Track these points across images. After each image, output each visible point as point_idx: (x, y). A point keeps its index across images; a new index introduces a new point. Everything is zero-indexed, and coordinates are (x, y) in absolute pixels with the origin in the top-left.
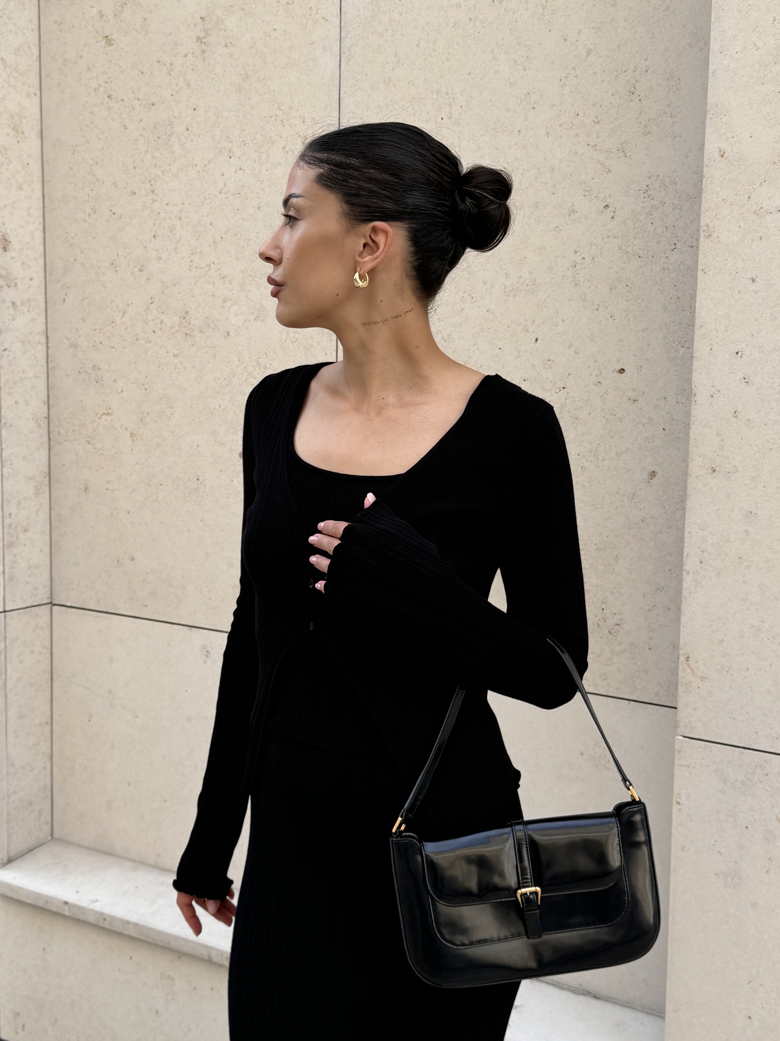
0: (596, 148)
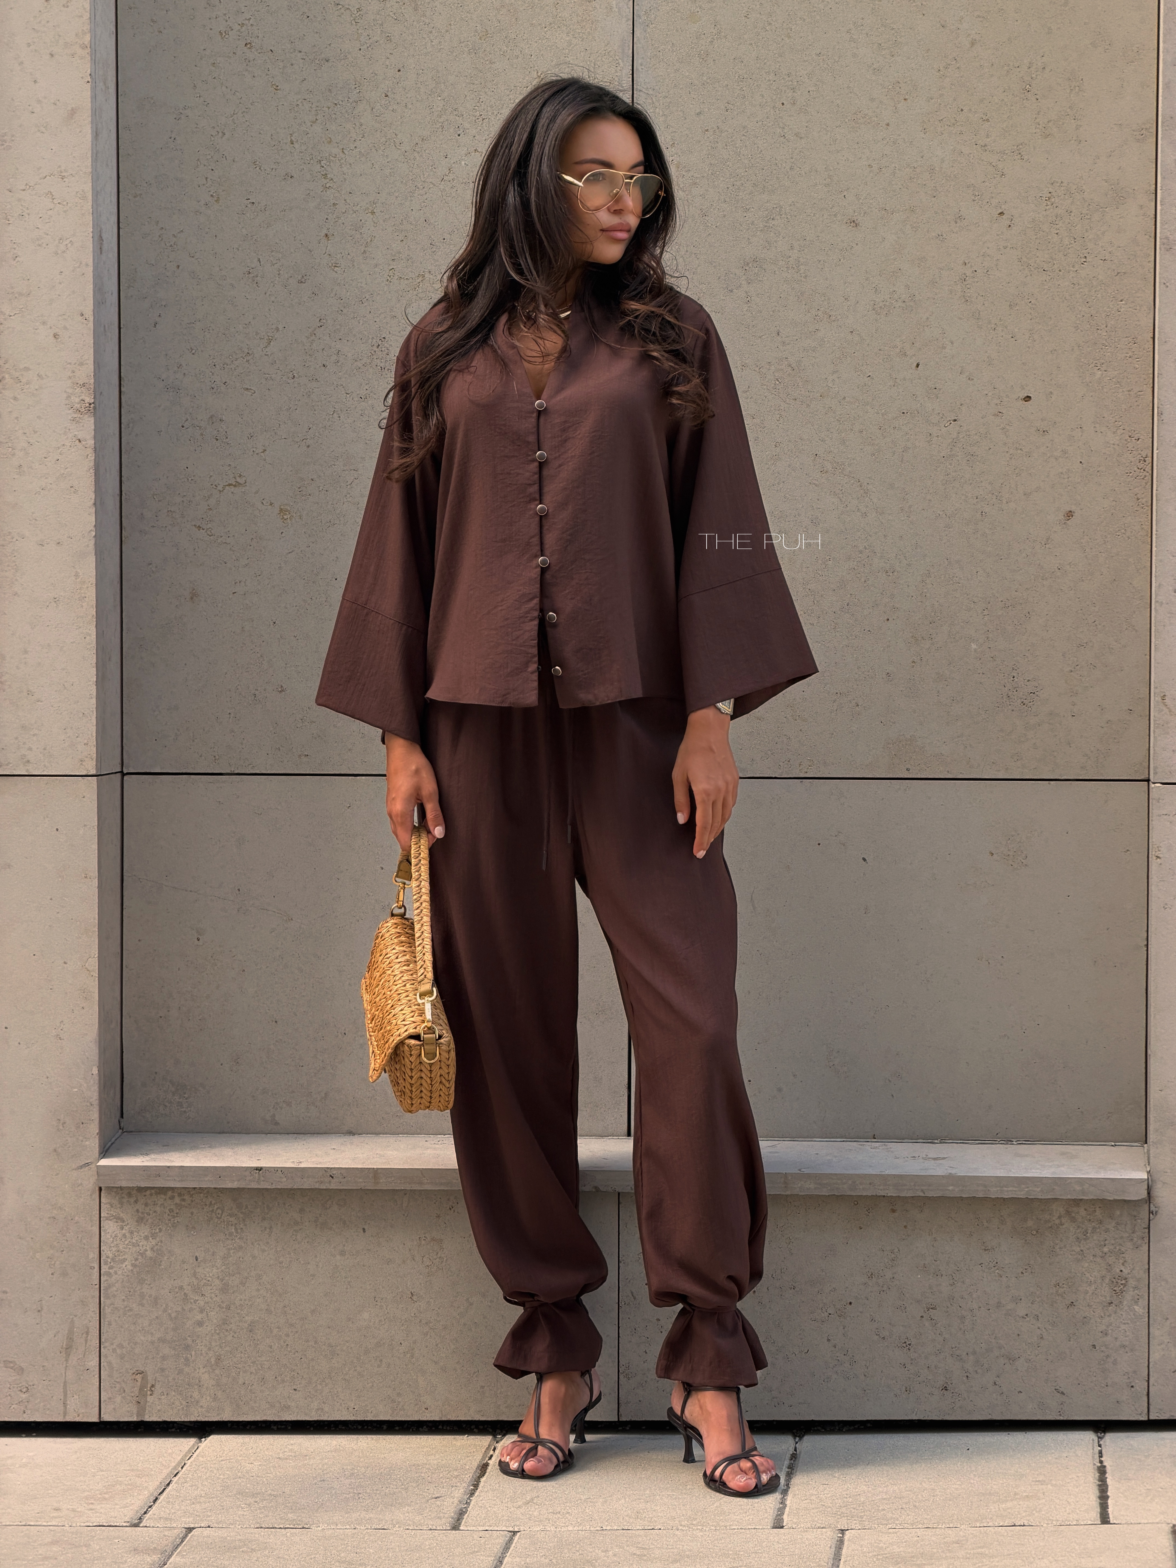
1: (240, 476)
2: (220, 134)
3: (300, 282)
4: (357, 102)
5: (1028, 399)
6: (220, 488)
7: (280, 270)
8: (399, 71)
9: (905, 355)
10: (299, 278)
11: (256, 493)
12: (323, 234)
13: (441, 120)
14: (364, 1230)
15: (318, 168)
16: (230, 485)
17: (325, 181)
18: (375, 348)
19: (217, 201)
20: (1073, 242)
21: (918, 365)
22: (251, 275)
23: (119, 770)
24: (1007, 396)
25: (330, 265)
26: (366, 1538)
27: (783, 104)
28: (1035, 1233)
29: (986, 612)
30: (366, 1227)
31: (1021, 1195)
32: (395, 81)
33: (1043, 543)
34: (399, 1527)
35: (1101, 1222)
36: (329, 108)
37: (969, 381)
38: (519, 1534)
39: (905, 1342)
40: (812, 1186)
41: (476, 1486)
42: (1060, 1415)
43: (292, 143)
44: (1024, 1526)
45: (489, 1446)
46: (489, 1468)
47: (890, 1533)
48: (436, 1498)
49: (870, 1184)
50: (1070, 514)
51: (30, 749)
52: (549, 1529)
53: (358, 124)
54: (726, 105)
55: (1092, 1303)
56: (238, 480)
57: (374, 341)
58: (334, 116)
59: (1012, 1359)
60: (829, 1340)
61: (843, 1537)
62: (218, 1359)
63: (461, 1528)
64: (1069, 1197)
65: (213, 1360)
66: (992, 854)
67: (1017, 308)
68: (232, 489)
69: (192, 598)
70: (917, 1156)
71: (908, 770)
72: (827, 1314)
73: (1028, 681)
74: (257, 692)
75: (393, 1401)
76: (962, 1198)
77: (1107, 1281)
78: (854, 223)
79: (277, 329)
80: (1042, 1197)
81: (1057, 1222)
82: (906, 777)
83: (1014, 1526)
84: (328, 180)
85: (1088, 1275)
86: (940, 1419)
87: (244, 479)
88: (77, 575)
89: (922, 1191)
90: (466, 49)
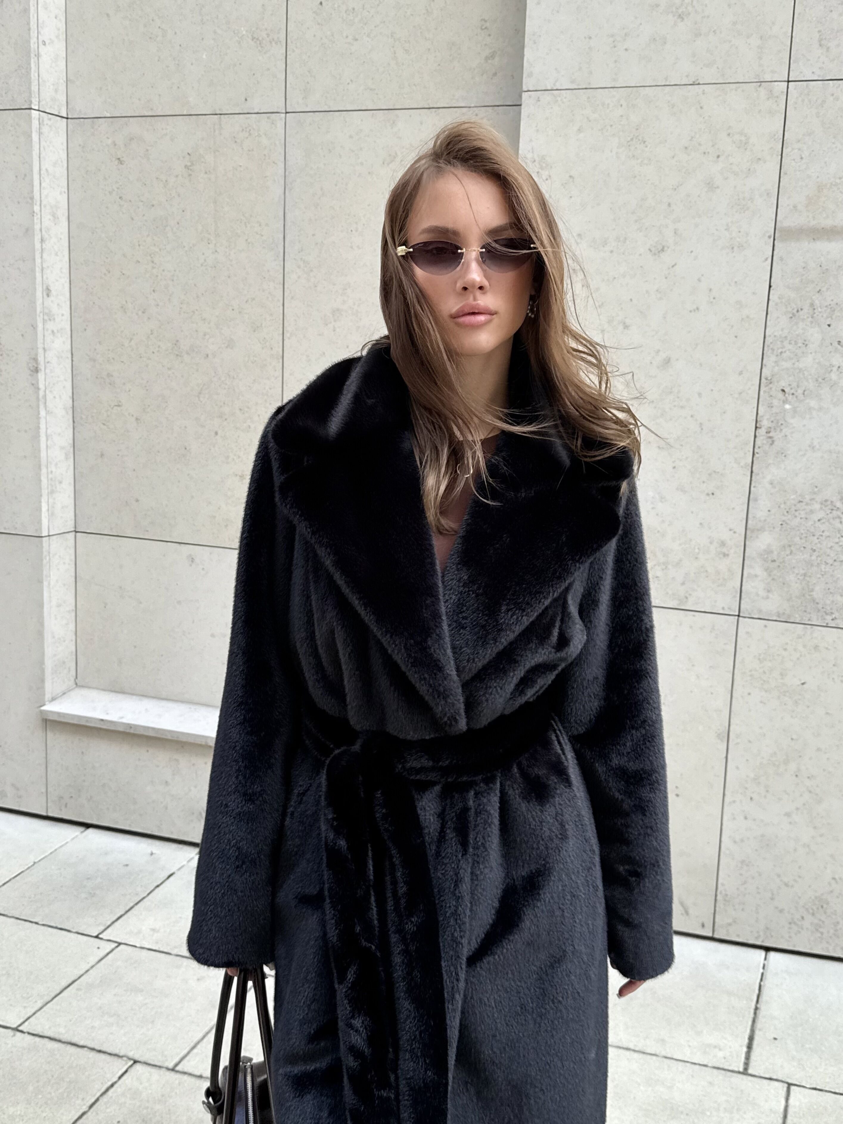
2: (110, 241)
3: (143, 312)
4: (166, 226)
6: (112, 407)
7: (135, 306)
8: (183, 211)
11: (127, 410)
15: (149, 258)
16: (116, 406)
18: (174, 345)
19: (109, 272)
22: (123, 308)
23: (74, 530)
25: (155, 305)
32: (182, 216)
43: (139, 246)
53: (166, 237)
56: (119, 403)
57: (174, 342)
58: (156, 233)
68: (116, 408)
74: (128, 501)
79: (134, 334)
84: (154, 264)
87: (122, 403)
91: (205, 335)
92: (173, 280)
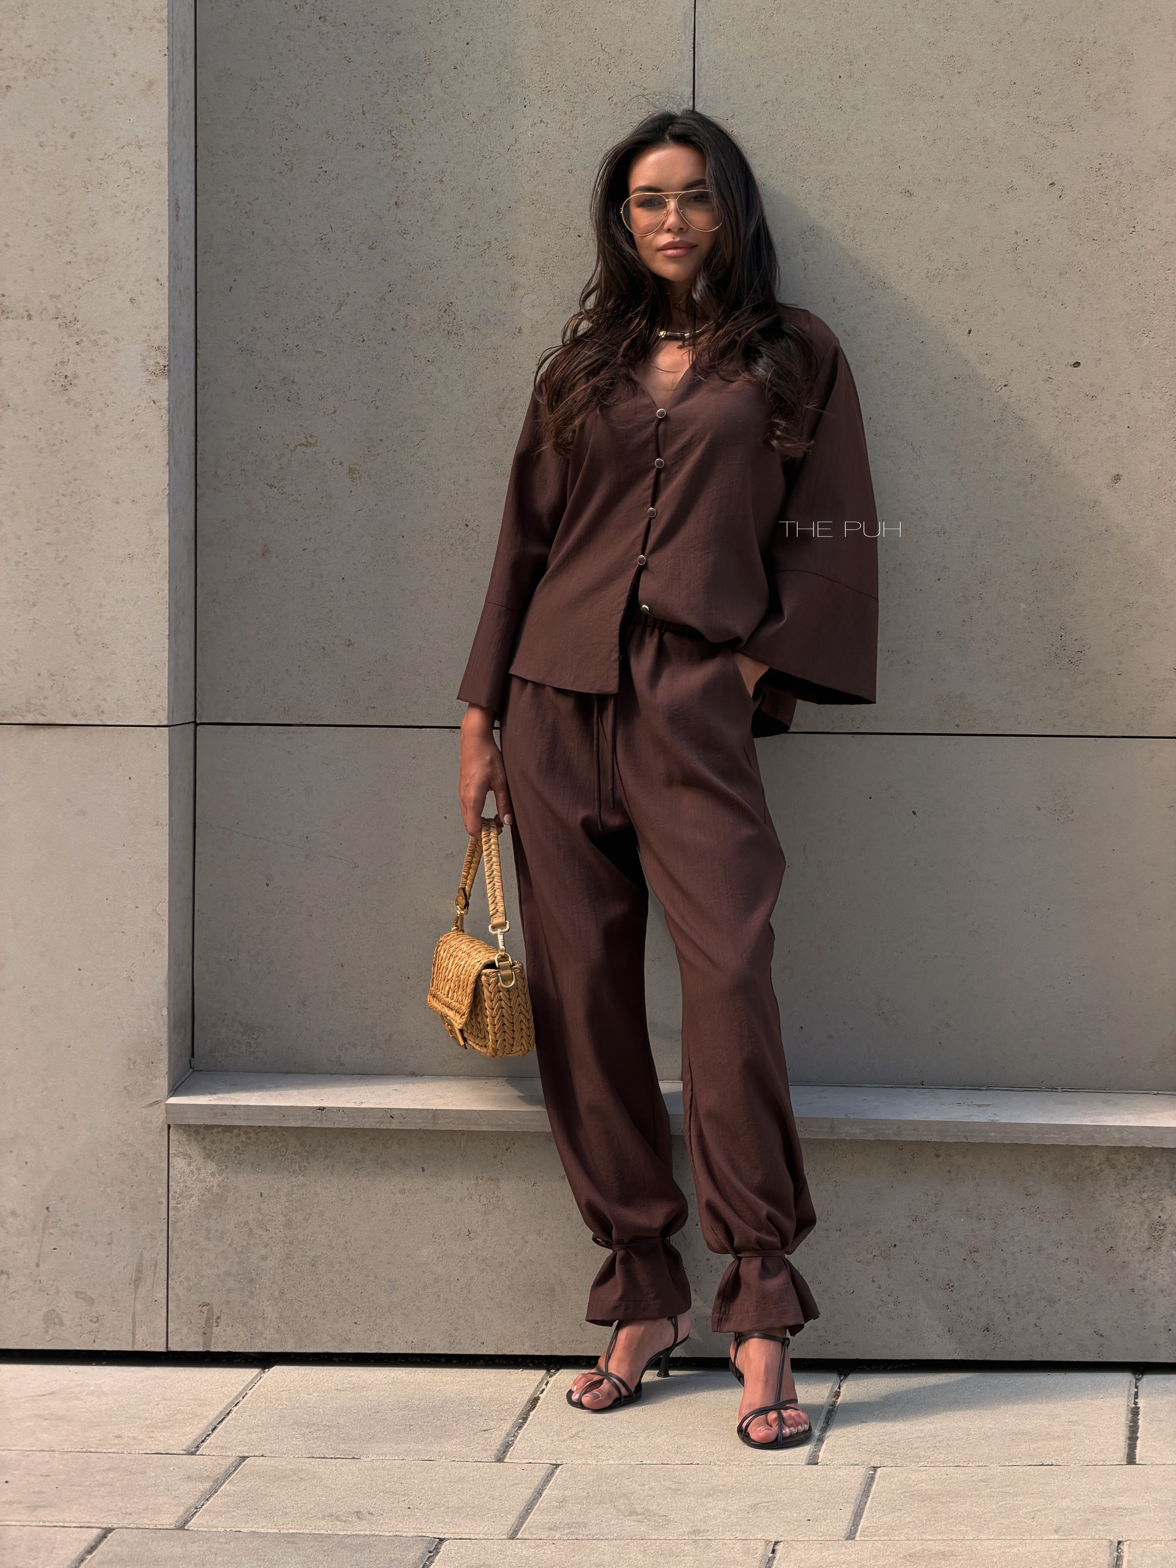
0: (1038, 120)
1: (311, 436)
2: (295, 104)
3: (371, 248)
4: (426, 74)
5: (1077, 364)
6: (292, 447)
7: (351, 237)
8: (468, 44)
9: (957, 321)
10: (370, 244)
11: (327, 452)
12: (393, 202)
13: (508, 92)
14: (423, 1169)
15: (388, 137)
16: (301, 445)
17: (395, 151)
18: (442, 313)
19: (291, 170)
20: (1122, 212)
21: (970, 332)
22: (323, 242)
23: (193, 720)
24: (1057, 362)
25: (400, 231)
26: (413, 1469)
27: (840, 77)
28: (1075, 1179)
29: (1035, 573)
30: (425, 1167)
31: (1062, 1142)
32: (464, 53)
33: (1091, 506)
34: (446, 1459)
35: (1140, 1169)
36: (400, 80)
37: (1019, 348)
38: (561, 1467)
39: (948, 1284)
40: (858, 1131)
41: (525, 1419)
42: (1099, 1357)
43: (364, 114)
44: (1052, 1465)
45: (542, 1380)
46: (540, 1401)
47: (921, 1471)
48: (484, 1431)
49: (915, 1130)
50: (1117, 478)
51: (105, 700)
52: (590, 1462)
53: (427, 96)
54: (785, 77)
55: (1131, 1248)
56: (309, 440)
57: (442, 306)
58: (404, 88)
59: (1052, 1302)
60: (873, 1281)
61: (874, 1474)
62: (282, 1292)
63: (506, 1460)
64: (1109, 1144)
65: (276, 1294)
66: (1040, 809)
67: (1067, 276)
68: (304, 449)
69: (264, 554)
70: (962, 1102)
71: (958, 726)
72: (872, 1256)
73: (1076, 640)
74: (326, 646)
75: (450, 1335)
76: (1004, 1145)
77: (1146, 1226)
78: (909, 193)
79: (348, 294)
80: (1083, 1144)
81: (1098, 1168)
82: (955, 733)
83: (1042, 1465)
84: (398, 150)
85: (1127, 1221)
86: (982, 1359)
87: (315, 439)
88: (151, 532)
89: (966, 1137)
90: (533, 23)
91: (514, 289)
92: (441, 181)
